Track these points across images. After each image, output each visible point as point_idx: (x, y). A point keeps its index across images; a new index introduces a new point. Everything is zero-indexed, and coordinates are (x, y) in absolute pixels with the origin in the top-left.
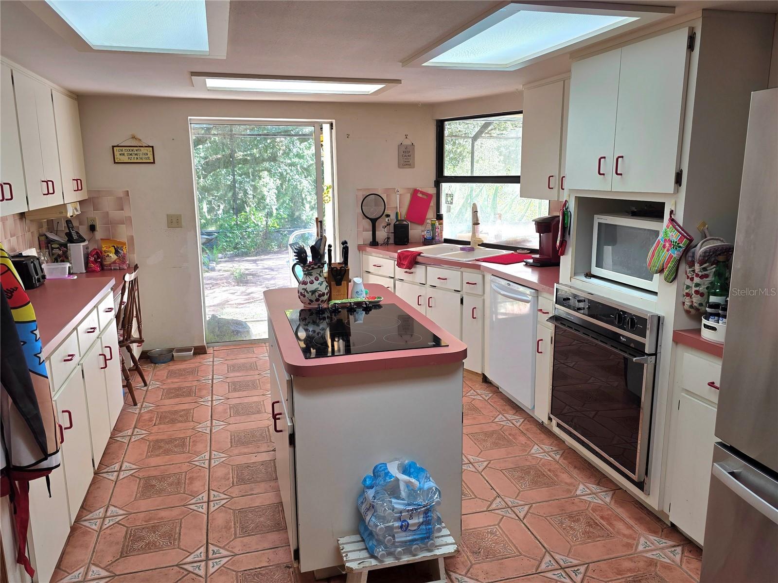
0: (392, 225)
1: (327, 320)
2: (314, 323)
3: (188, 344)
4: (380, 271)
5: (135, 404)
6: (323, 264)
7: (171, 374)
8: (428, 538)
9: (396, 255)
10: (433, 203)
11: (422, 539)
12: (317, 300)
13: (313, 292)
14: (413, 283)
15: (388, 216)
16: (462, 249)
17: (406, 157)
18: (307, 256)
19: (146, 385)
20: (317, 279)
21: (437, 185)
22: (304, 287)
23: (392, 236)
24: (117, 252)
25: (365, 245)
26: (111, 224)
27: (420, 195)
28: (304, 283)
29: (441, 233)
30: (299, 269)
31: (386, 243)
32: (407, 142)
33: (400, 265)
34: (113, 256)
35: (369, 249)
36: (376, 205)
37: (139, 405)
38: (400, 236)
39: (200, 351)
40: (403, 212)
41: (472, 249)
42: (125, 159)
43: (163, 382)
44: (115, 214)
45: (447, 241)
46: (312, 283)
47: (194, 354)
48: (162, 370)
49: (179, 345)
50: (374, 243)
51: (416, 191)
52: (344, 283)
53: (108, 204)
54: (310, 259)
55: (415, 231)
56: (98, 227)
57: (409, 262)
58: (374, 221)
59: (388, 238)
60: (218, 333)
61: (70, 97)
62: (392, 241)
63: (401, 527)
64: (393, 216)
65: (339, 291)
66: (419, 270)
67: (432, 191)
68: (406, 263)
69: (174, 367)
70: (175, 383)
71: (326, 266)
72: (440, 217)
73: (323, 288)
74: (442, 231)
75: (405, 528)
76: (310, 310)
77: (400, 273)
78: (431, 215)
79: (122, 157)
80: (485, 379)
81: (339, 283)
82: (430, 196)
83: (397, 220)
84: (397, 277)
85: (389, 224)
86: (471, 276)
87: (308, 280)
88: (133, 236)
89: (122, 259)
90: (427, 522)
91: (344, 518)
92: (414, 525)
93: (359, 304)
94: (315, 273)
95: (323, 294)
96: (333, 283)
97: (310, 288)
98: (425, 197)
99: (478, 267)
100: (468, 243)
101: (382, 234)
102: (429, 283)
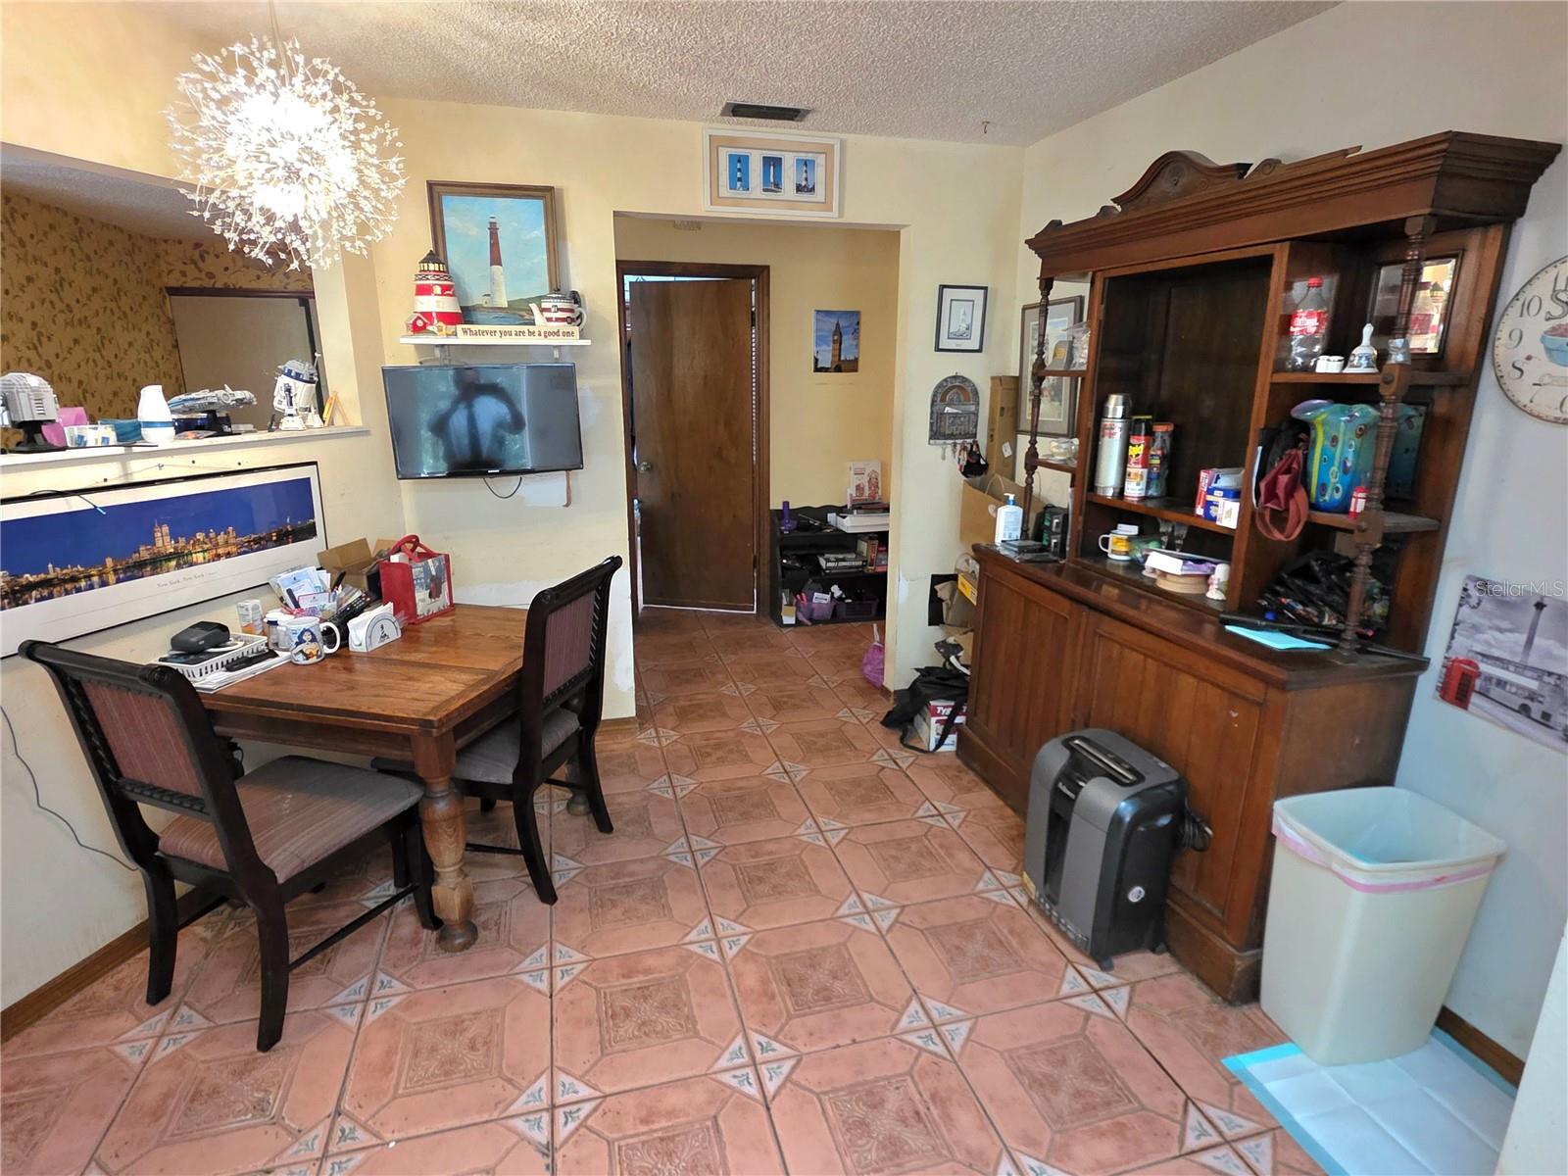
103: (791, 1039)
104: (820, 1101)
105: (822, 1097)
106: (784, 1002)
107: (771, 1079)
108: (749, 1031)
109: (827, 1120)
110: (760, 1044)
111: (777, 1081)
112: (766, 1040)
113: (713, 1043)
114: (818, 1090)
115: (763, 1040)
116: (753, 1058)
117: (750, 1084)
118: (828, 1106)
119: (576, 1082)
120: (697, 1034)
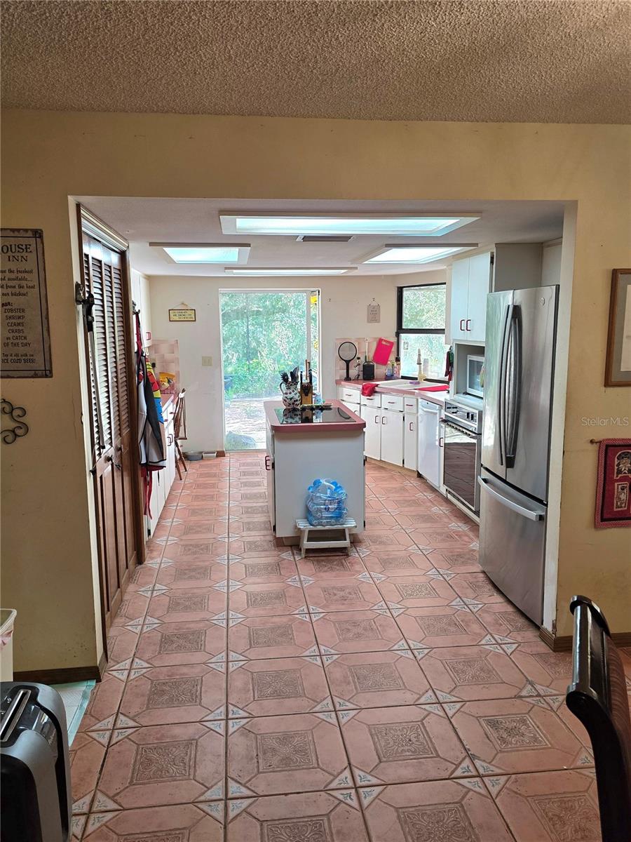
0: (361, 366)
1: (299, 416)
2: (291, 417)
3: (213, 450)
4: (351, 399)
5: (181, 479)
6: (297, 383)
7: (201, 466)
8: (340, 517)
9: (361, 387)
10: (394, 349)
11: (337, 517)
12: (293, 404)
13: (291, 399)
14: (372, 407)
15: (359, 358)
16: (411, 383)
17: (374, 315)
18: (288, 378)
19: (186, 471)
20: (293, 391)
21: (398, 335)
22: (286, 395)
23: (361, 373)
24: (169, 382)
25: (341, 380)
26: (166, 363)
27: (384, 343)
28: (286, 394)
29: (399, 372)
30: (284, 386)
31: (357, 379)
32: (374, 304)
33: (363, 394)
34: (167, 385)
35: (343, 383)
36: (350, 349)
37: (183, 480)
38: (368, 373)
39: (221, 454)
40: (371, 355)
41: (419, 383)
42: (177, 318)
43: (197, 470)
44: (168, 356)
45: (403, 378)
46: (290, 393)
47: (217, 456)
48: (196, 464)
49: (206, 450)
50: (348, 379)
51: (381, 340)
52: (310, 395)
53: (164, 349)
54: (290, 380)
55: (379, 370)
56: (156, 365)
57: (370, 392)
58: (348, 362)
59: (359, 375)
60: (234, 443)
61: (145, 278)
62: (361, 377)
63: (325, 509)
64: (363, 359)
65: (307, 399)
66: (376, 397)
67: (394, 339)
68: (367, 392)
69: (202, 463)
70: (205, 470)
71: (299, 383)
72: (398, 360)
73: (297, 397)
74: (399, 369)
75: (327, 509)
76: (289, 409)
77: (364, 399)
78: (392, 357)
79: (175, 317)
80: (420, 476)
81: (307, 395)
82: (392, 344)
83: (366, 362)
84: (362, 403)
85: (359, 365)
86: (410, 400)
87: (288, 392)
88: (179, 372)
89: (172, 387)
90: (339, 508)
91: (300, 510)
92: (332, 508)
93: (318, 407)
94: (292, 388)
95: (297, 401)
96: (303, 395)
97: (289, 396)
98: (388, 344)
99: (413, 393)
100: (416, 379)
101: (354, 372)
102: (383, 407)
103: (329, 800)
104: (318, 764)
105: (316, 766)
106: (330, 828)
107: (346, 778)
108: (358, 808)
109: (317, 755)
110: (351, 799)
111: (343, 776)
112: (347, 801)
113: (385, 803)
114: (319, 769)
115: (349, 801)
116: (357, 792)
117: (360, 776)
118: (314, 761)
119: (472, 788)
120: (397, 809)
